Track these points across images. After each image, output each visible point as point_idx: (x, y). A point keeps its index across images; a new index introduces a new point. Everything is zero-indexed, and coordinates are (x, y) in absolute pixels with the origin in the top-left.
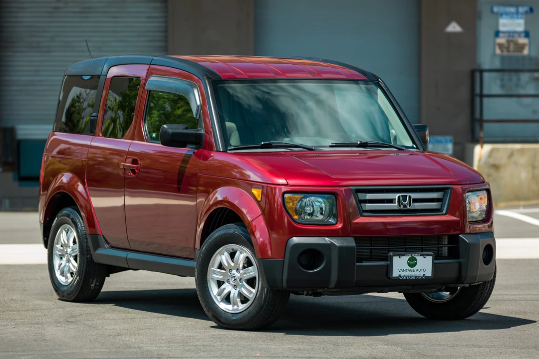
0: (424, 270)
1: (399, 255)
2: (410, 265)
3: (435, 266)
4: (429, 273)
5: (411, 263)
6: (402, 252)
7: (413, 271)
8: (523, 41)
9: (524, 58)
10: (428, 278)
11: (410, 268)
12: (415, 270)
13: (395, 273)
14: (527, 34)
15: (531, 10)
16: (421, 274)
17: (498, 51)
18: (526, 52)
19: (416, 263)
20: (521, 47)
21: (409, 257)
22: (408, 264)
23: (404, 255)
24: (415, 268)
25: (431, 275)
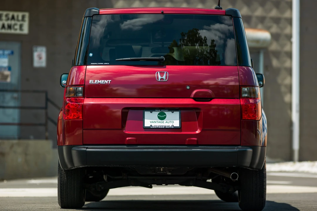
8: (7, 73)
9: (7, 84)
14: (9, 68)
15: (12, 53)
18: (9, 80)
20: (6, 77)
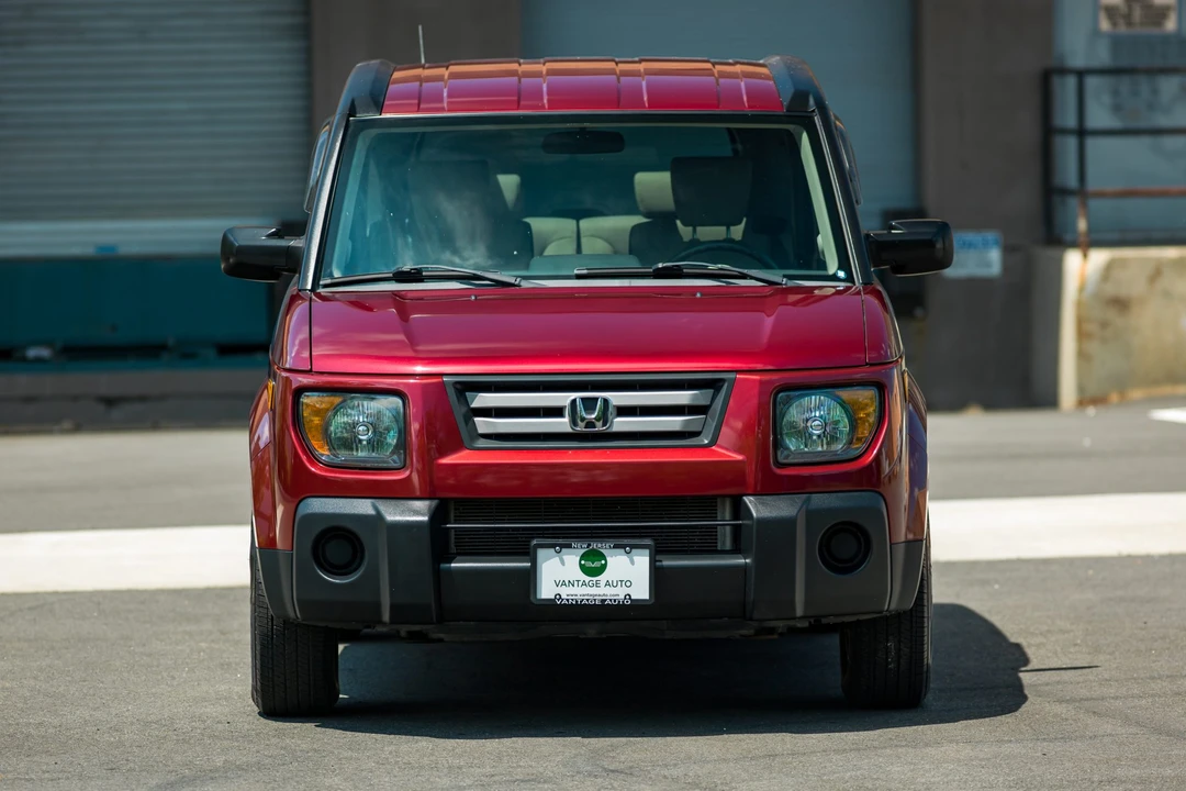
0: (628, 583)
1: (553, 546)
2: (586, 570)
3: (657, 575)
4: (641, 591)
5: (589, 564)
6: (560, 539)
7: (597, 585)
10: (637, 605)
11: (587, 579)
12: (603, 583)
13: (546, 591)
16: (617, 594)
17: (1105, 25)
19: (604, 566)
21: (583, 551)
22: (582, 567)
23: (569, 546)
24: (603, 578)
25: (646, 596)
